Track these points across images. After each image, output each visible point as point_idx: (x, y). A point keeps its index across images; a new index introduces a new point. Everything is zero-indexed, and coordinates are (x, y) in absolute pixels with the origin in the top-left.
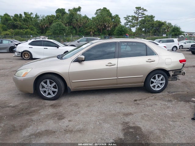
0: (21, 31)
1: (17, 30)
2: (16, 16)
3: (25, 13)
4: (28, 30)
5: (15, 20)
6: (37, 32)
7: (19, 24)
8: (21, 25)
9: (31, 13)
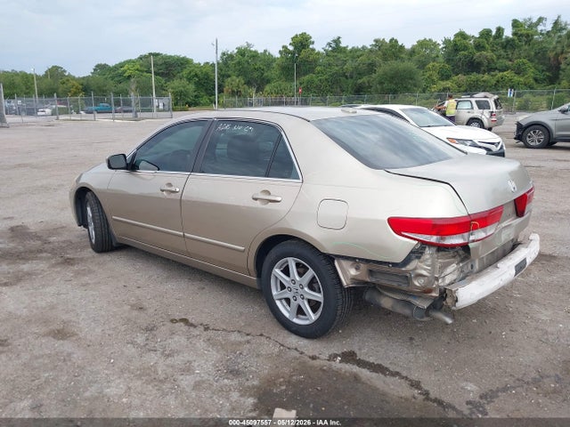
0: (486, 77)
1: (474, 76)
2: (486, 34)
3: (515, 24)
4: (505, 73)
5: (479, 47)
6: (536, 80)
7: (486, 58)
8: (490, 61)
9: (541, 20)
